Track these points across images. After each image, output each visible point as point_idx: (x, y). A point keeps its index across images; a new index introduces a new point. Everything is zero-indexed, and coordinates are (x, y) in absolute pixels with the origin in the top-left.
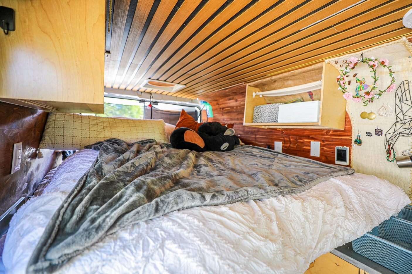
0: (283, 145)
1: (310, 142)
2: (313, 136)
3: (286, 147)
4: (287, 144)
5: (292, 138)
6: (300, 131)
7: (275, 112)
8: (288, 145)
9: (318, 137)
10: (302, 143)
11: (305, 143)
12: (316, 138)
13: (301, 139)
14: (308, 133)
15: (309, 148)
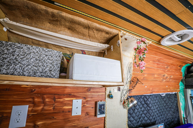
0: (30, 109)
1: (72, 101)
2: (75, 94)
3: (35, 111)
4: (39, 106)
5: (48, 98)
6: (60, 88)
7: (51, 62)
8: (40, 108)
9: (80, 94)
10: (62, 102)
11: (66, 102)
12: (78, 95)
13: (61, 99)
14: (69, 91)
15: (71, 107)
